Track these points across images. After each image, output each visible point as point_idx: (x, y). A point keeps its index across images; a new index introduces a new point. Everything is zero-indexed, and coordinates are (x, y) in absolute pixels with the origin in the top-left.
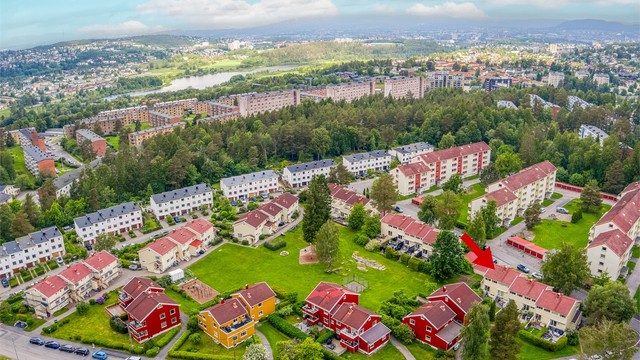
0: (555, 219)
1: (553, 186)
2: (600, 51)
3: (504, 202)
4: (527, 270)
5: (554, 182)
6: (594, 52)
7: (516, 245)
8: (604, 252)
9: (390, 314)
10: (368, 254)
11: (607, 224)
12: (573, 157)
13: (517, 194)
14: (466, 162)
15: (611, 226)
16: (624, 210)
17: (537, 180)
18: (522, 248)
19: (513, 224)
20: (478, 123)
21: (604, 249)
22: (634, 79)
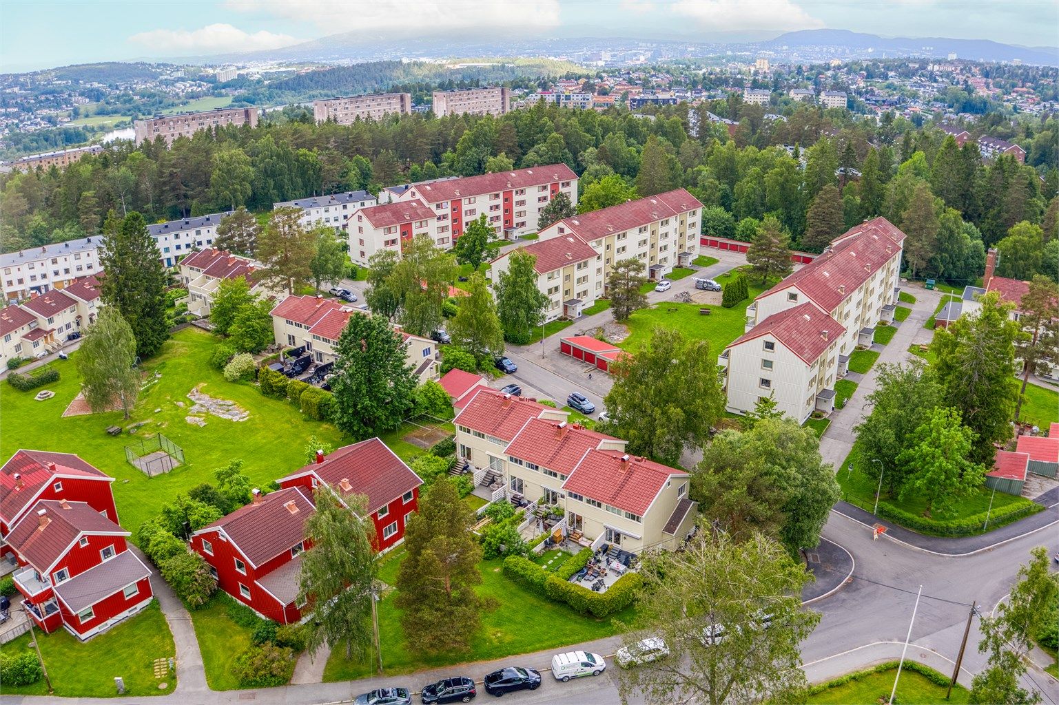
0: (688, 301)
1: (696, 242)
2: (839, 68)
3: (564, 263)
4: (587, 405)
5: (697, 230)
6: (829, 69)
7: (578, 354)
8: (768, 355)
9: (183, 531)
10: (227, 388)
11: (784, 294)
12: (746, 185)
13: (601, 250)
14: (522, 203)
15: (793, 297)
16: (828, 265)
17: (650, 220)
18: (590, 358)
19: (587, 313)
20: (566, 137)
21: (770, 346)
22: (891, 104)
